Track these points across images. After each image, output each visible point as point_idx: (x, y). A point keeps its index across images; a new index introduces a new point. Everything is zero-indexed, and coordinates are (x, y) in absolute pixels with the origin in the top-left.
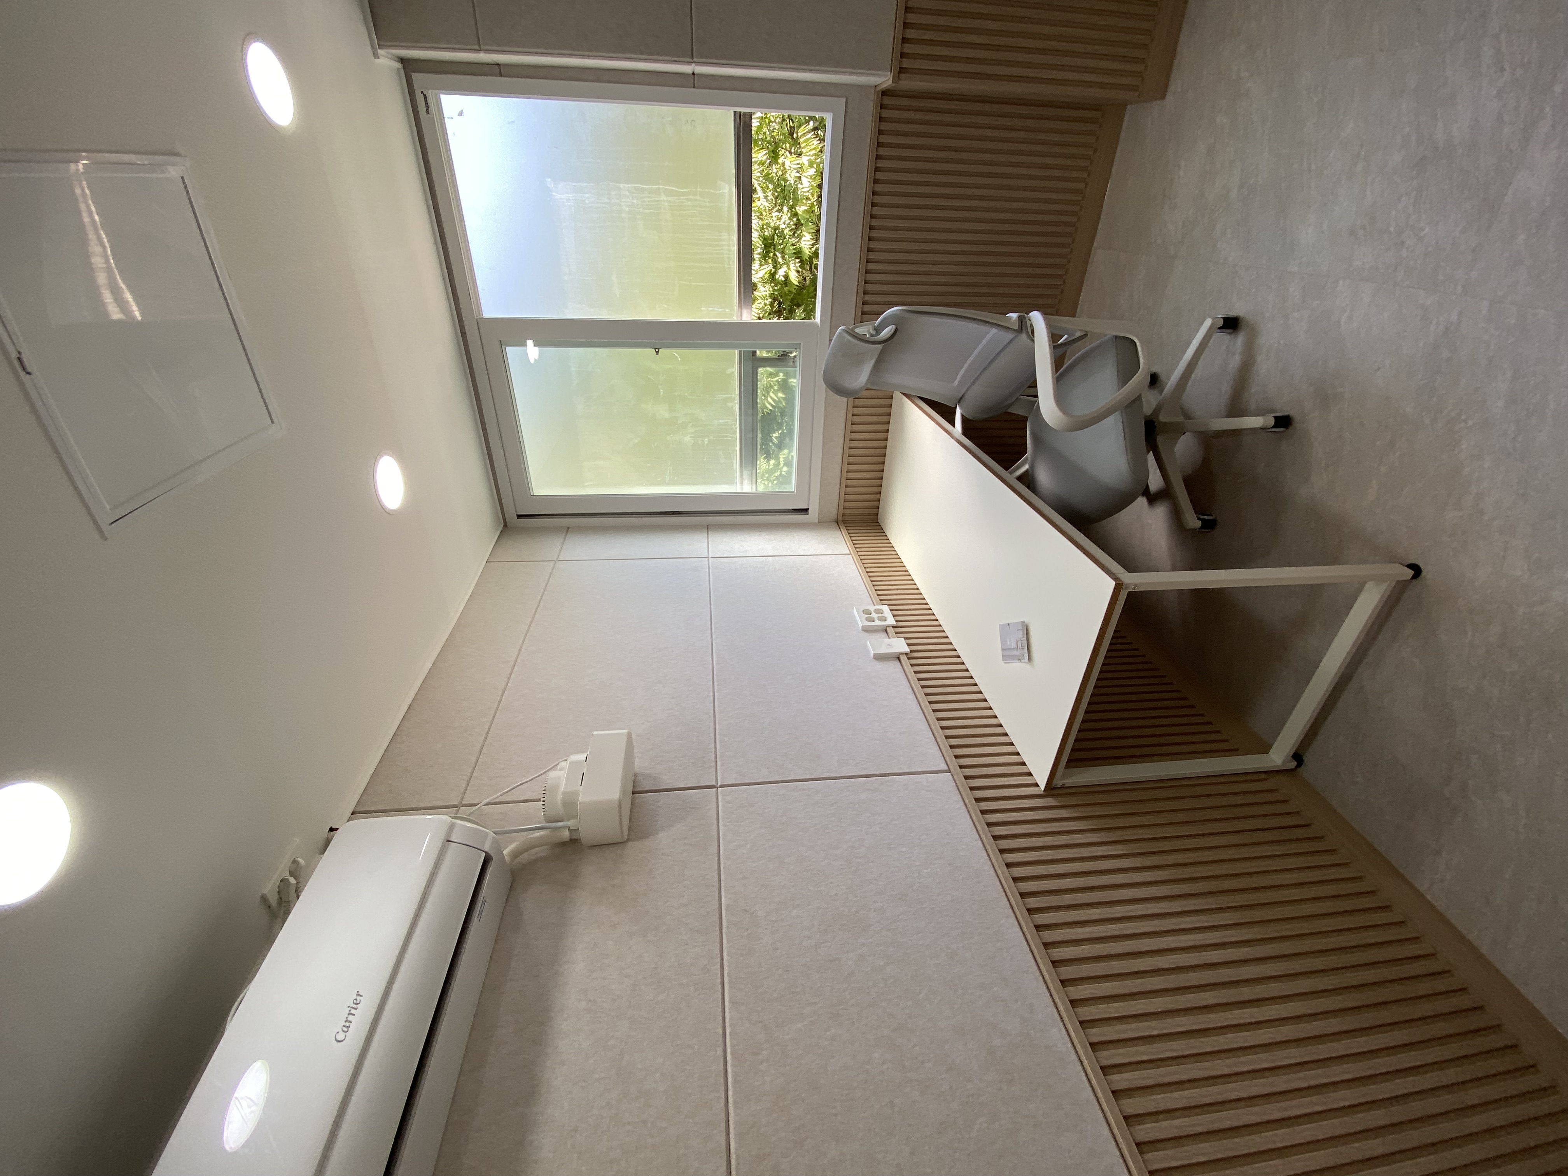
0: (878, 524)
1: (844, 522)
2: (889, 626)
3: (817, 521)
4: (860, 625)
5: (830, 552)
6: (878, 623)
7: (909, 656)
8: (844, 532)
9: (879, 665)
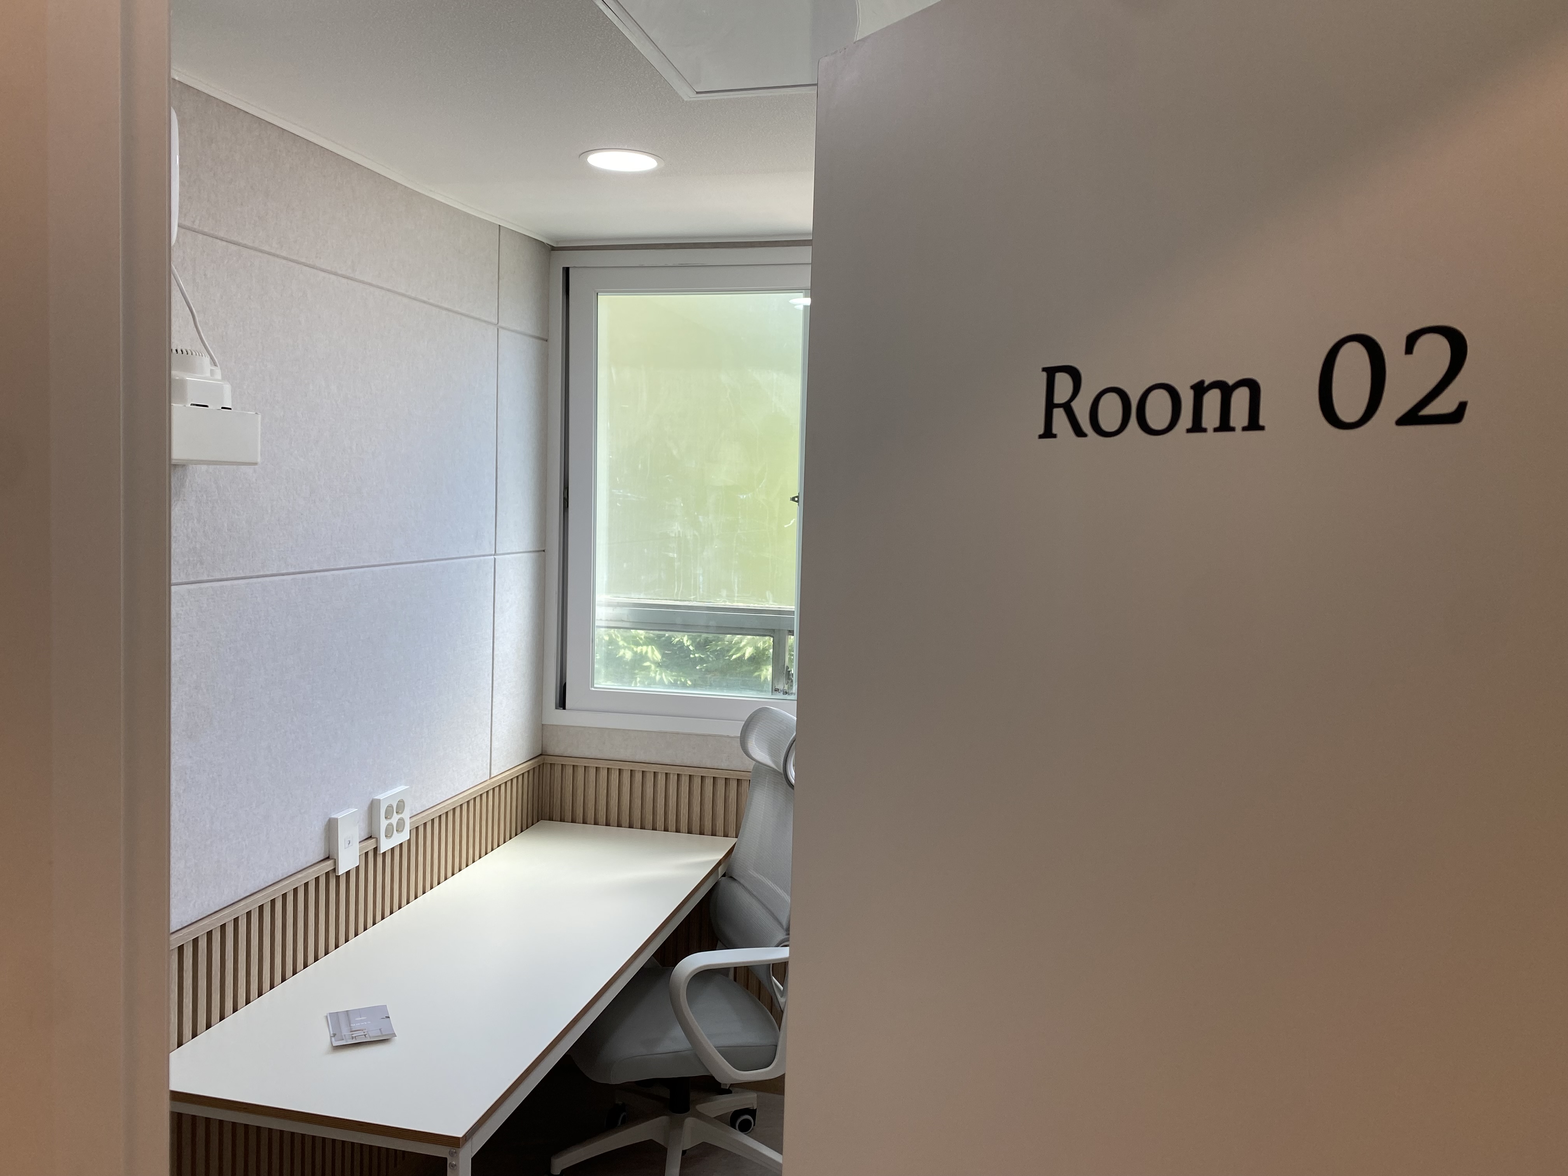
0: (535, 820)
1: (541, 767)
2: (377, 841)
3: (543, 723)
4: (380, 797)
5: (495, 744)
6: (384, 823)
7: (331, 875)
8: (525, 767)
9: (317, 828)
